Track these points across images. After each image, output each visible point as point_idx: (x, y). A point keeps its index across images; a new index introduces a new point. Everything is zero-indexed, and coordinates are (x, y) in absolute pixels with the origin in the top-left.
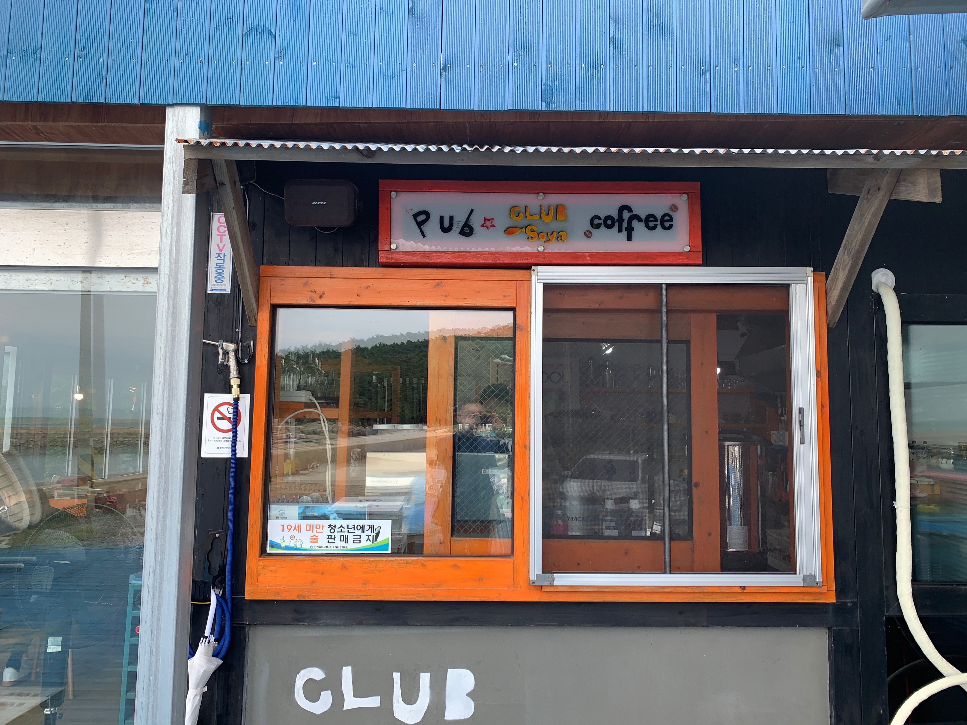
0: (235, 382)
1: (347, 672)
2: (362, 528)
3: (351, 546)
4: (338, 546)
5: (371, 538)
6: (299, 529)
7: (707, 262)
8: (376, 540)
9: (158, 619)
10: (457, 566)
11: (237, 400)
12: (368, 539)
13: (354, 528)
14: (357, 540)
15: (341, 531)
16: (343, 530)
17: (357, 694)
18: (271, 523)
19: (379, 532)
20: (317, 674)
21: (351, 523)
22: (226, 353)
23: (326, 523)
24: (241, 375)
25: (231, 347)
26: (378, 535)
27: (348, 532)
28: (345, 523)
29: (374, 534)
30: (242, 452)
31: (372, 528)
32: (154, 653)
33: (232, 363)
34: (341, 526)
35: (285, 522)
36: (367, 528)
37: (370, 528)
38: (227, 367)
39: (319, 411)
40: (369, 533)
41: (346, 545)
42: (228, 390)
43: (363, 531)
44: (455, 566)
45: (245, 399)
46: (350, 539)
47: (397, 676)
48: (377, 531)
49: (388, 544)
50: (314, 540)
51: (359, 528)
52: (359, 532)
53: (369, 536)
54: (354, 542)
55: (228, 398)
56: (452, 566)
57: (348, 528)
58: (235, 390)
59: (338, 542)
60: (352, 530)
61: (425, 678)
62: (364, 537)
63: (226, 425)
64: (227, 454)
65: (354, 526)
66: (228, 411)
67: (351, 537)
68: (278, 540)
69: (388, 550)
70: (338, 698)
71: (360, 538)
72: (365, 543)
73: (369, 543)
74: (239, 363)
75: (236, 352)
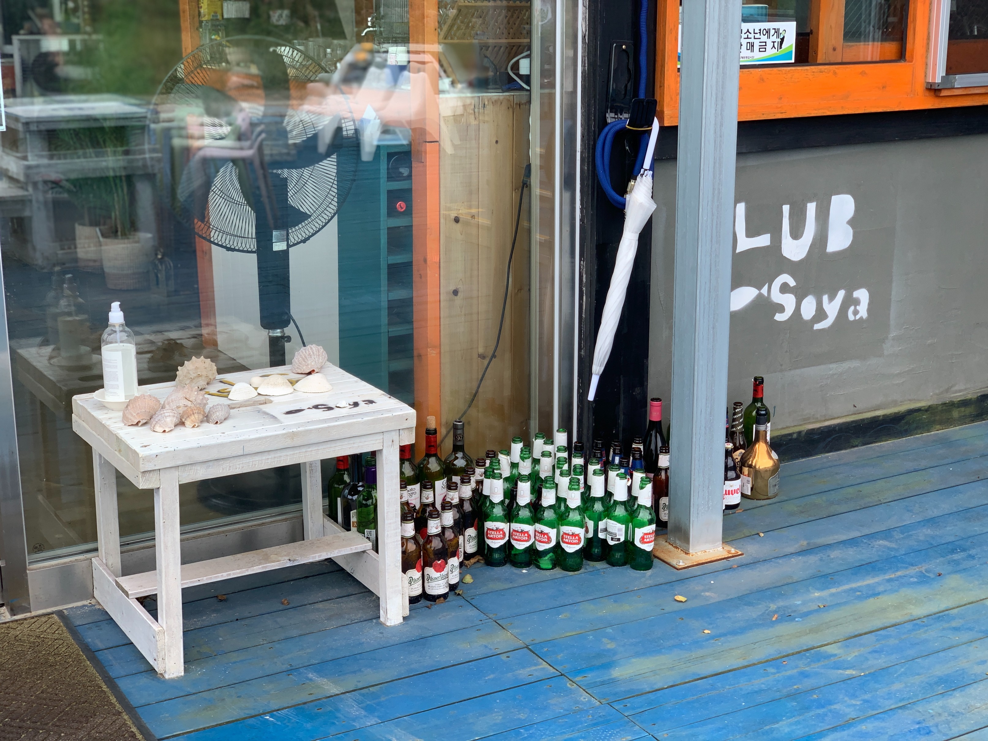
1: (740, 209)
2: (768, 32)
3: (756, 56)
4: (744, 56)
5: (776, 44)
8: (781, 48)
9: (721, 125)
10: (865, 73)
12: (774, 46)
13: (760, 33)
14: (763, 47)
15: (748, 38)
16: (750, 36)
17: (749, 233)
19: (784, 37)
21: (757, 26)
26: (782, 40)
27: (755, 38)
28: (751, 26)
29: (779, 40)
31: (777, 31)
32: (717, 165)
34: (748, 31)
36: (772, 32)
37: (775, 32)
40: (774, 38)
41: (751, 54)
43: (769, 37)
44: (863, 73)
46: (756, 48)
47: (786, 209)
48: (782, 37)
49: (792, 51)
51: (765, 32)
52: (764, 38)
53: (774, 42)
54: (760, 51)
56: (861, 73)
57: (754, 33)
59: (744, 51)
60: (757, 36)
61: (811, 208)
62: (770, 45)
65: (760, 30)
67: (757, 44)
69: (791, 59)
71: (766, 45)
72: (771, 52)
73: (775, 51)
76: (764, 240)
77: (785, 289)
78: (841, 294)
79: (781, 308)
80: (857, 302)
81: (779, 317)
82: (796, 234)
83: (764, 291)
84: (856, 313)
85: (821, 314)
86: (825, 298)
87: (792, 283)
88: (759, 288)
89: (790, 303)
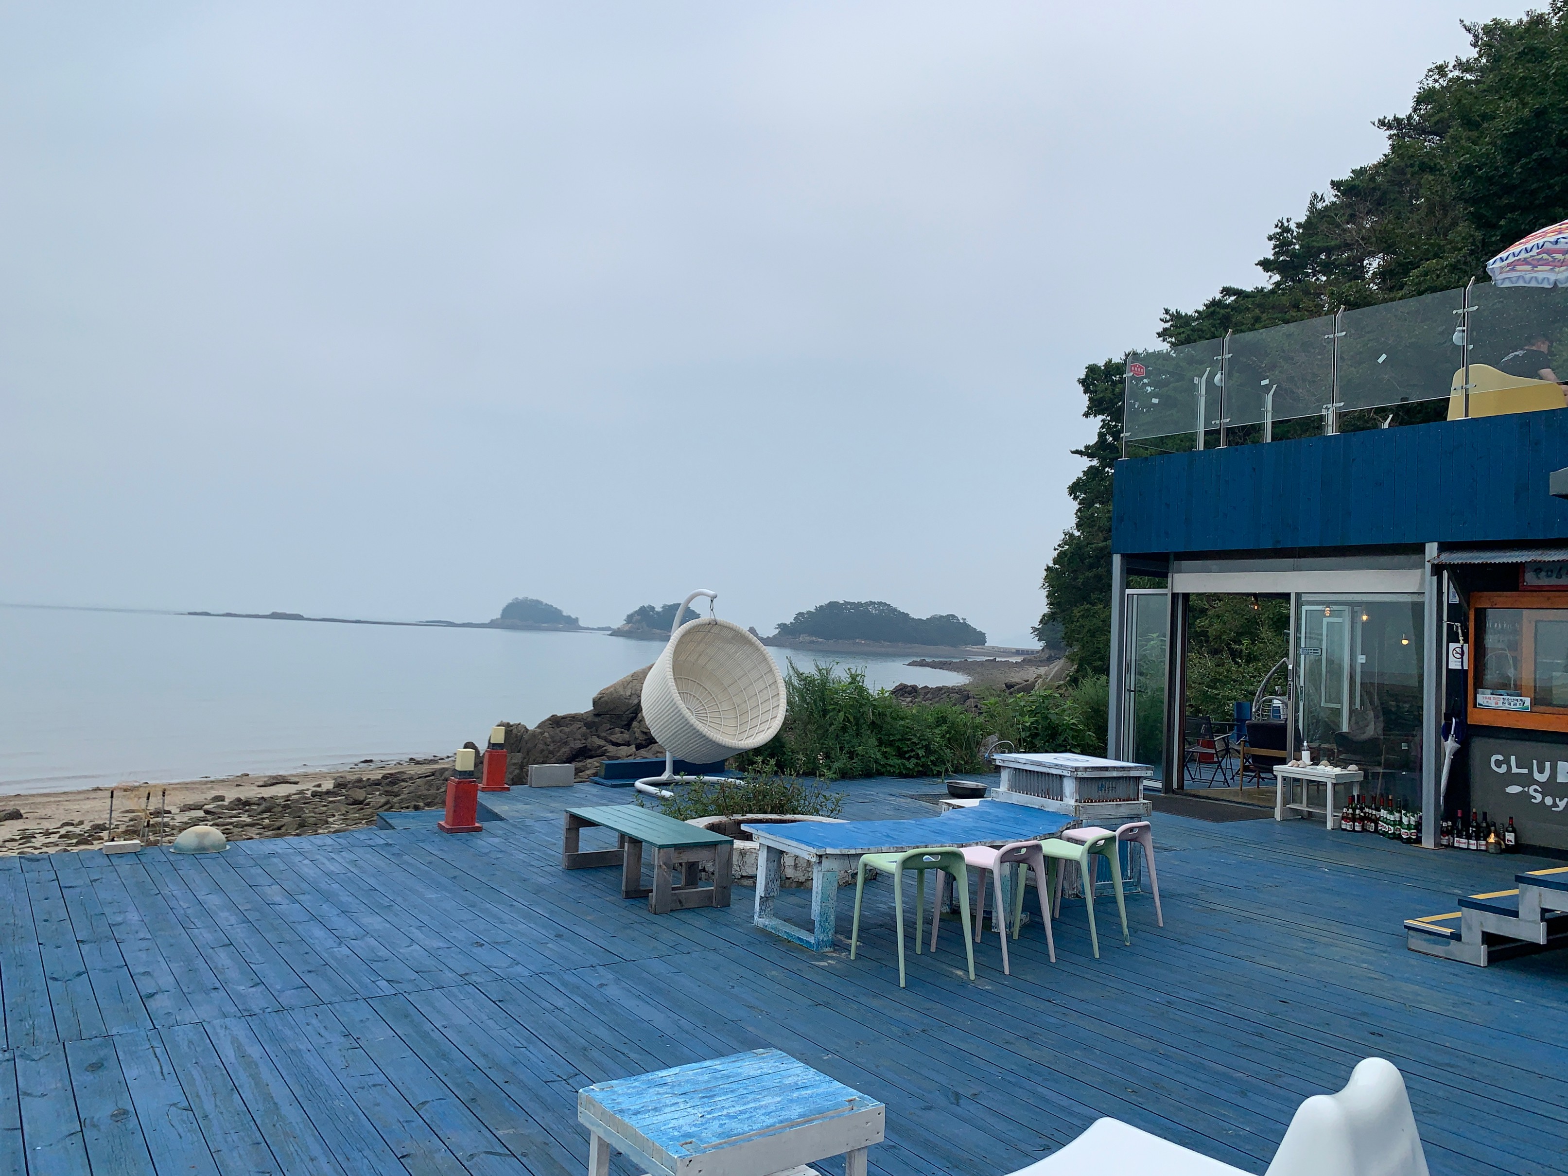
0: (1461, 638)
1: (1513, 758)
3: (1512, 707)
4: (1507, 706)
5: (1521, 704)
6: (1490, 699)
8: (1524, 705)
9: (1430, 720)
11: (1462, 646)
15: (1508, 701)
17: (1518, 767)
18: (1478, 696)
20: (1500, 757)
21: (1512, 698)
22: (1457, 627)
23: (1501, 697)
24: (1464, 636)
25: (1459, 624)
26: (1524, 703)
27: (1511, 701)
28: (1510, 697)
30: (1466, 667)
31: (1521, 700)
32: (1428, 730)
33: (1460, 631)
34: (1508, 699)
35: (1484, 696)
36: (1519, 700)
38: (1458, 633)
39: (1507, 652)
40: (1520, 702)
41: (1510, 706)
42: (1459, 642)
44: (1557, 718)
45: (1466, 646)
47: (1535, 762)
49: (1529, 707)
50: (1497, 703)
51: (1516, 700)
52: (1516, 702)
54: (1514, 706)
55: (1459, 645)
58: (1462, 642)
60: (1513, 701)
61: (1548, 764)
63: (1459, 656)
64: (1460, 668)
65: (1514, 699)
66: (1459, 650)
67: (1512, 703)
68: (1481, 703)
69: (1528, 710)
70: (1509, 767)
71: (1517, 704)
72: (1518, 706)
73: (1520, 706)
74: (1463, 631)
75: (1461, 626)
76: (1525, 771)
77: (1536, 790)
79: (1535, 798)
81: (1533, 800)
82: (1541, 771)
83: (1526, 789)
85: (1555, 805)
86: (1557, 800)
87: (1540, 790)
88: (1524, 788)
89: (1539, 797)
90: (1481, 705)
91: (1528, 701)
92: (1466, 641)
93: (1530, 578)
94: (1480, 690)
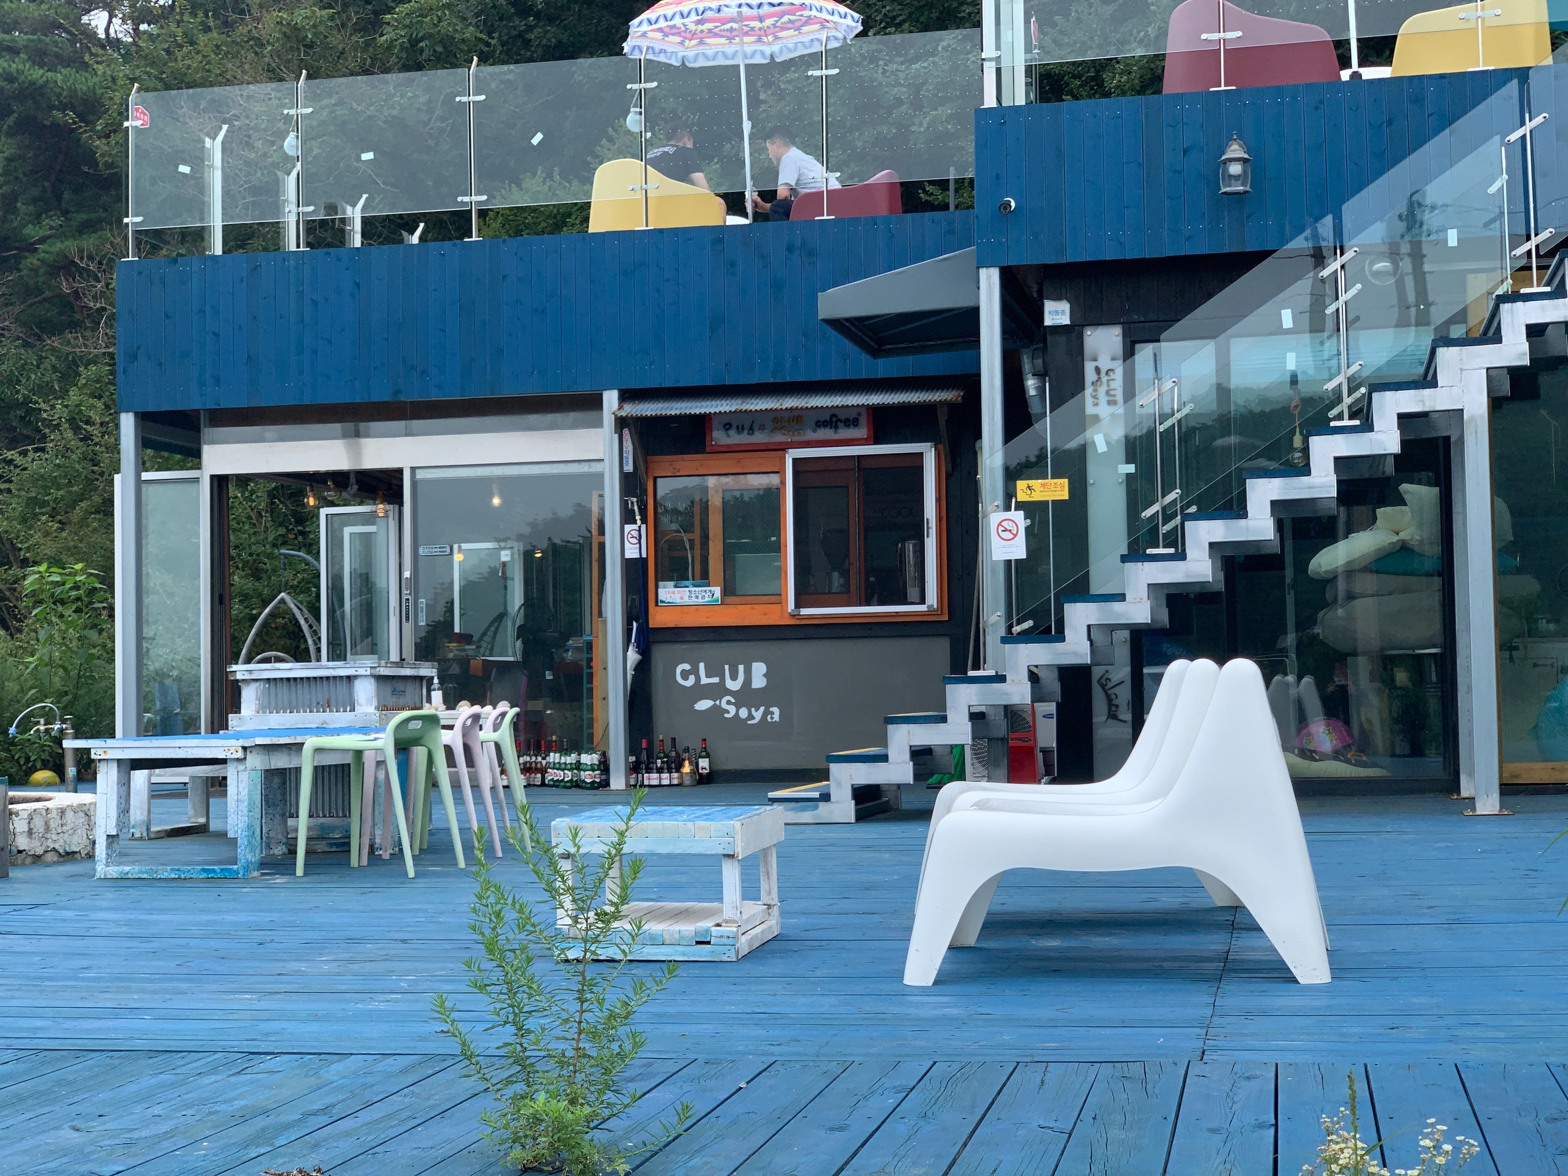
0: (638, 517)
1: (702, 666)
3: (700, 601)
4: (694, 601)
6: (674, 593)
7: (877, 442)
8: (713, 598)
9: (614, 621)
11: (640, 527)
12: (709, 597)
14: (703, 597)
15: (695, 594)
17: (708, 676)
18: (659, 590)
19: (714, 593)
20: (687, 667)
21: (700, 589)
22: (632, 503)
23: (687, 589)
24: (640, 514)
25: (635, 500)
28: (696, 589)
29: (712, 594)
30: (644, 556)
31: (710, 591)
32: (613, 635)
33: (636, 508)
35: (667, 590)
36: (708, 591)
38: (634, 511)
39: (683, 534)
41: (698, 600)
42: (635, 522)
44: (752, 608)
45: (644, 527)
47: (727, 667)
49: (719, 599)
50: (682, 598)
52: (704, 594)
53: (709, 595)
54: (701, 599)
55: (635, 527)
57: (698, 591)
58: (639, 522)
59: (694, 599)
61: (741, 668)
63: (634, 541)
64: (637, 556)
66: (635, 533)
67: (700, 596)
68: (663, 599)
69: (719, 602)
70: (698, 678)
71: (705, 597)
72: (707, 599)
73: (709, 599)
74: (639, 508)
75: (637, 502)
76: (716, 680)
77: (729, 703)
78: (762, 709)
79: (728, 712)
80: (772, 713)
81: (726, 715)
82: (734, 677)
83: (718, 702)
84: (772, 718)
85: (751, 717)
86: (753, 709)
87: (733, 700)
88: (715, 701)
89: (732, 710)
90: (663, 602)
91: (717, 591)
92: (644, 520)
93: (719, 437)
94: (661, 584)
